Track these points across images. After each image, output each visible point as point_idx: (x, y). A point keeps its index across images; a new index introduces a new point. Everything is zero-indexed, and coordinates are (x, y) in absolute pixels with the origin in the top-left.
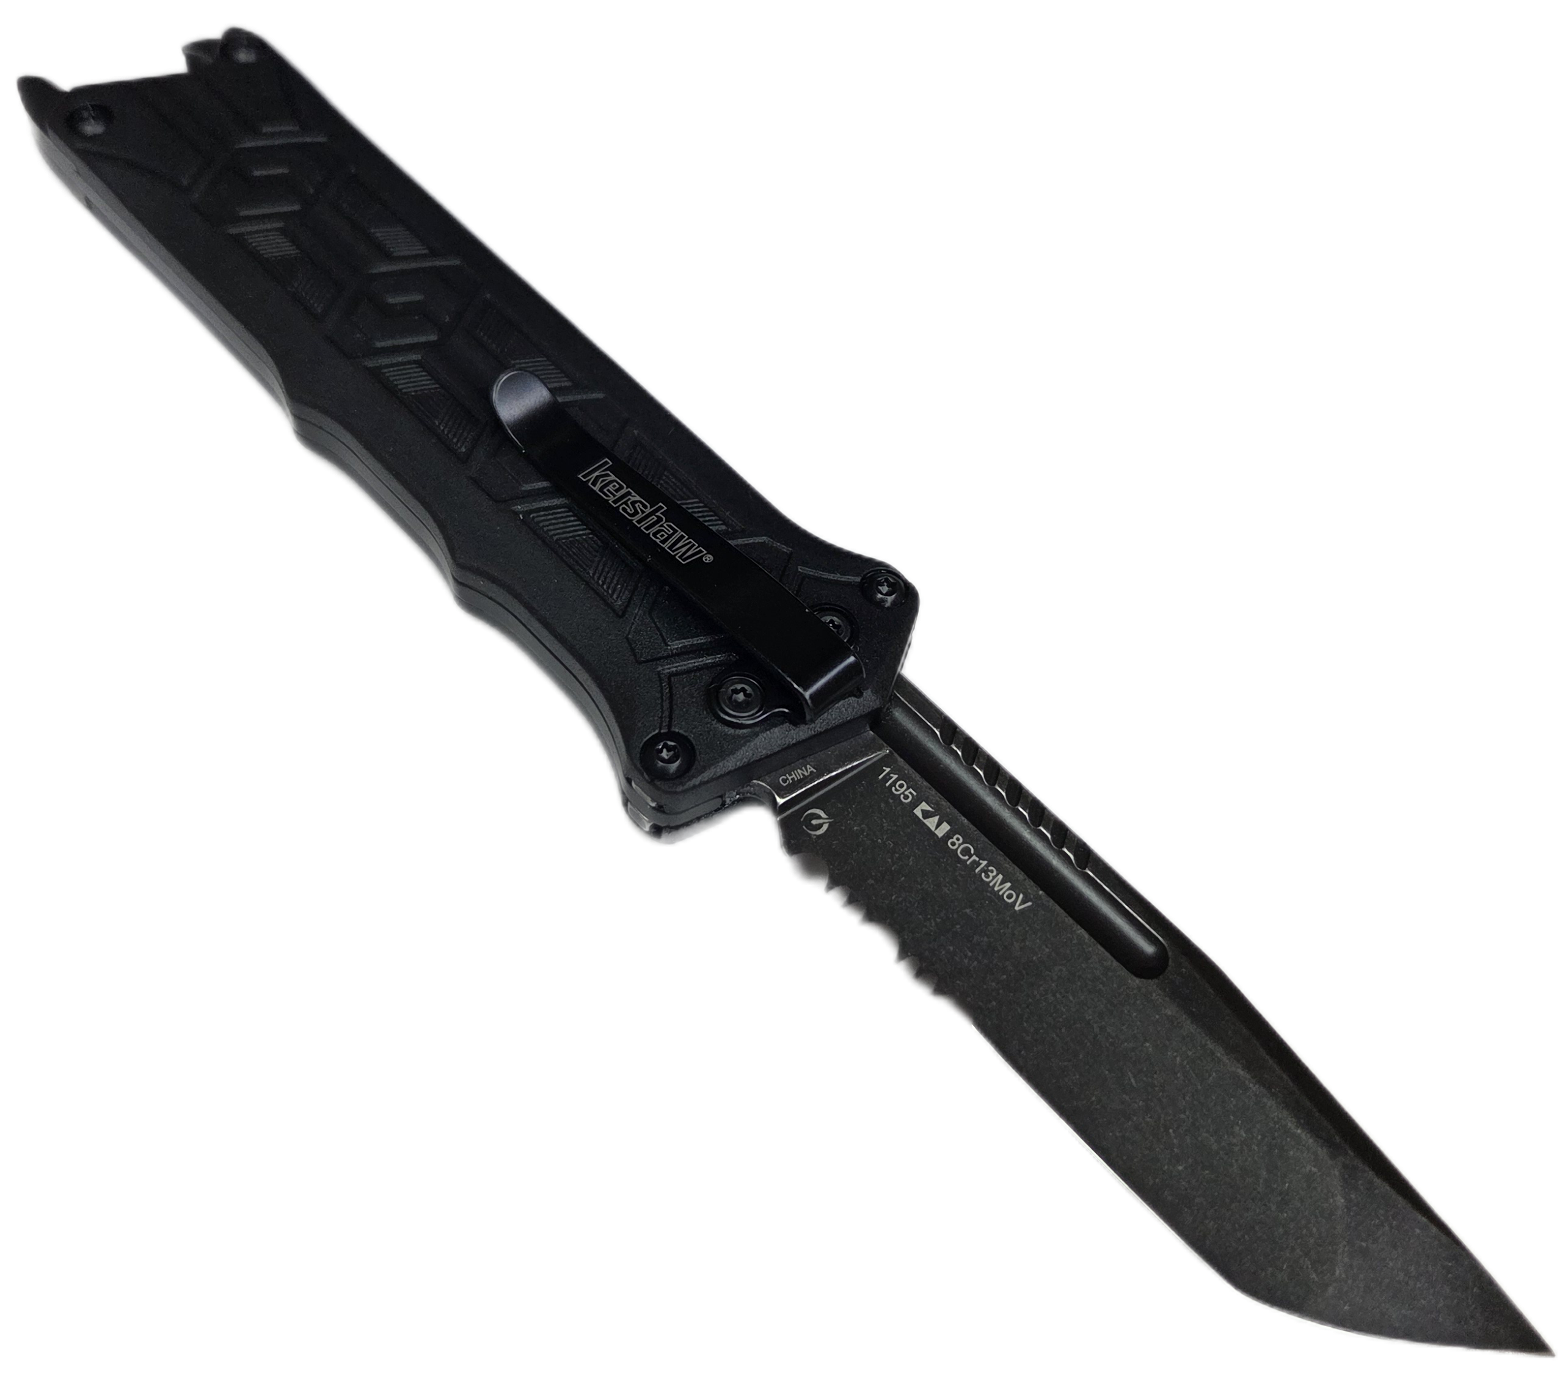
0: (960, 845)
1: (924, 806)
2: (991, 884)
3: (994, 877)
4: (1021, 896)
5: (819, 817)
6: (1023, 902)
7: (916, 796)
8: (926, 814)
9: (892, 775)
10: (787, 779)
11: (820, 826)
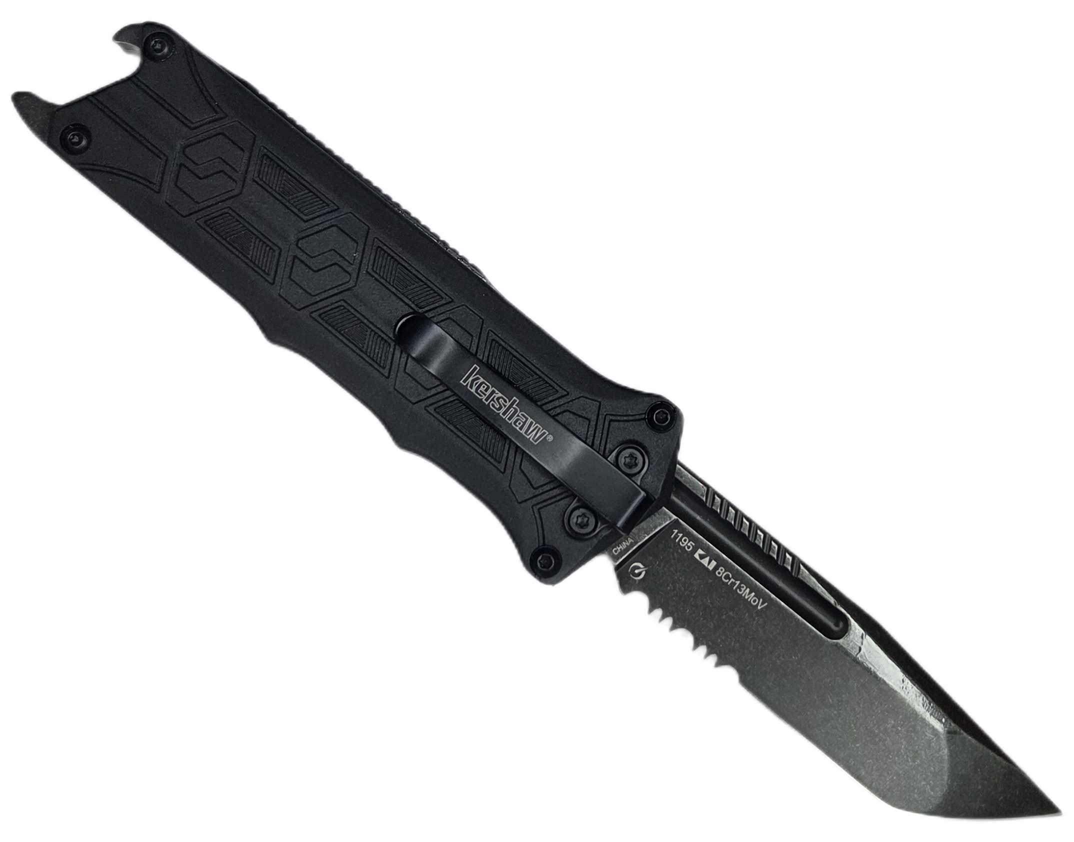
0: (723, 573)
1: (700, 552)
2: (743, 595)
3: (745, 591)
4: (761, 600)
5: (638, 568)
6: (763, 604)
7: (695, 545)
8: (702, 557)
9: (679, 534)
10: (618, 550)
11: (640, 574)
